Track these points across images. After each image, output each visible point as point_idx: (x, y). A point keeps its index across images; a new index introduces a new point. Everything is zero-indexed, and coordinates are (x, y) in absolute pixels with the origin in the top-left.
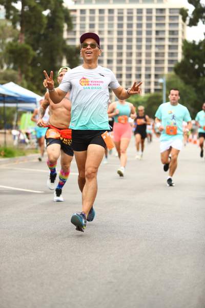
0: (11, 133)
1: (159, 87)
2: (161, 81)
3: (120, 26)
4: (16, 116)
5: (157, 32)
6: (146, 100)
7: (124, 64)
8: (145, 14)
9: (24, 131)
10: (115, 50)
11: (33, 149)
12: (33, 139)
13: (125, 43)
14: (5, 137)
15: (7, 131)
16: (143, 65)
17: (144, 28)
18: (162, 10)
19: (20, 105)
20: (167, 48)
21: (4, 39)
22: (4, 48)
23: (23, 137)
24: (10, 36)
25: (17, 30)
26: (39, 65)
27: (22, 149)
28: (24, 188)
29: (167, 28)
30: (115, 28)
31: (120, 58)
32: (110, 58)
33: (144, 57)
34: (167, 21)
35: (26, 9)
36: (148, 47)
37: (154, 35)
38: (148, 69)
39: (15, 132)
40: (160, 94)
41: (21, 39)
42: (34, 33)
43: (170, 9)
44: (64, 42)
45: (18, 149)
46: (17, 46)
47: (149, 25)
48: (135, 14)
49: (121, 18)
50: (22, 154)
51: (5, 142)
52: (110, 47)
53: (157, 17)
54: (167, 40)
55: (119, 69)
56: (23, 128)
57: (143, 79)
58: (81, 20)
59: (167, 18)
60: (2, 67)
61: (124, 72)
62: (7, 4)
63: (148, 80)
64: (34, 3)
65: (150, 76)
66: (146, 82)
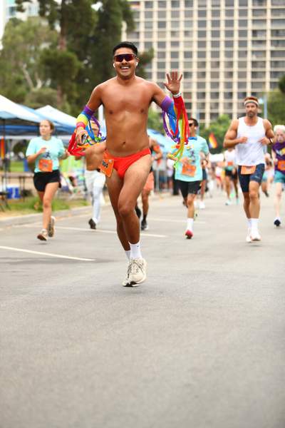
2: (261, 102)
3: (202, 24)
5: (255, 32)
7: (208, 79)
8: (236, 6)
9: (66, 175)
10: (195, 58)
11: (79, 199)
12: (79, 185)
13: (209, 48)
16: (235, 79)
17: (236, 27)
20: (268, 54)
21: (38, 44)
22: (38, 57)
23: (65, 182)
24: (46, 41)
25: (56, 31)
26: (87, 80)
27: (64, 200)
28: (67, 255)
29: (268, 26)
30: (195, 28)
31: (202, 70)
32: (188, 70)
33: (235, 69)
34: (269, 16)
35: (69, 1)
36: (243, 54)
37: (250, 37)
38: (241, 85)
41: (62, 44)
42: (79, 36)
45: (58, 199)
46: (55, 54)
47: (243, 23)
48: (223, 7)
49: (202, 13)
50: (64, 207)
52: (188, 55)
53: (254, 10)
54: (268, 43)
55: (201, 85)
56: (66, 171)
57: (235, 99)
58: (146, 17)
59: (269, 12)
60: (35, 84)
61: (208, 89)
63: (241, 101)
65: (244, 95)
66: (238, 103)
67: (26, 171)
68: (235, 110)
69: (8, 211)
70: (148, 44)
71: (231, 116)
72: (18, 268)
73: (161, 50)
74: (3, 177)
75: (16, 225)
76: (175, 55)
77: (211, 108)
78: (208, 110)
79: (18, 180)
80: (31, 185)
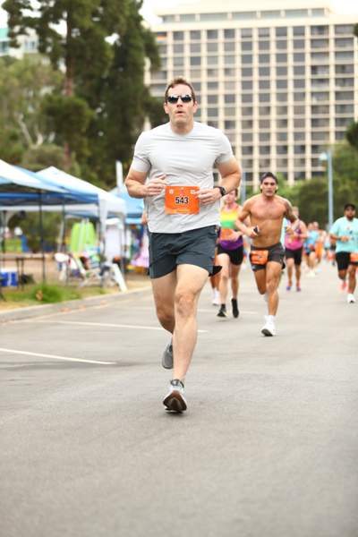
0: (53, 259)
1: (320, 169)
2: (323, 157)
3: (247, 59)
4: (61, 227)
5: (314, 69)
6: (297, 192)
7: (256, 129)
8: (290, 36)
9: (76, 255)
10: (239, 103)
11: (93, 286)
12: (94, 268)
13: (256, 90)
14: (44, 267)
15: (47, 256)
16: (291, 128)
17: (291, 62)
18: (322, 29)
19: (68, 208)
20: (332, 96)
21: (39, 89)
22: (38, 105)
23: (76, 265)
24: (48, 84)
25: (60, 72)
26: (101, 134)
27: (75, 287)
28: (80, 358)
29: (332, 61)
30: (238, 64)
31: (247, 118)
32: (230, 118)
33: (291, 115)
34: (332, 48)
35: (76, 33)
36: (300, 96)
37: (308, 75)
38: (298, 136)
39: (60, 257)
40: (322, 180)
41: (68, 87)
42: (91, 77)
43: (336, 26)
44: (146, 91)
45: (66, 286)
46: (60, 101)
47: (299, 57)
48: (273, 37)
49: (247, 46)
50: (74, 296)
51: (44, 276)
52: (230, 99)
53: (312, 41)
54: (332, 82)
55: (247, 137)
56: (76, 250)
57: (291, 154)
59: (332, 42)
60: (35, 140)
61: (256, 142)
62: (41, 26)
63: (299, 156)
64: (89, 22)
65: (303, 148)
66: (295, 160)
67: (25, 251)
68: (291, 168)
69: (3, 302)
71: (286, 176)
72: (17, 375)
75: (13, 320)
76: (212, 99)
77: (260, 166)
79: (15, 263)
80: (32, 268)
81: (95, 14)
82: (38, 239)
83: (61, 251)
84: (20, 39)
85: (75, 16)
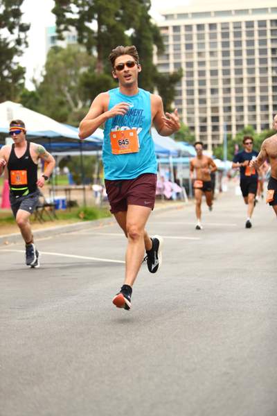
0: (91, 189)
3: (226, 44)
4: (96, 166)
5: (274, 51)
7: (233, 94)
8: (256, 28)
10: (220, 76)
13: (232, 66)
14: (84, 194)
15: (87, 187)
16: (258, 93)
17: (257, 46)
21: (78, 69)
22: (78, 80)
24: (85, 65)
25: (94, 56)
28: (111, 259)
30: (220, 48)
31: (227, 86)
32: (215, 87)
33: (258, 84)
35: (104, 28)
36: (264, 70)
37: (269, 55)
38: (264, 98)
39: (96, 187)
41: (99, 67)
44: (154, 68)
45: (101, 208)
46: (94, 77)
47: (263, 42)
48: (244, 28)
49: (225, 35)
50: (106, 215)
51: (85, 201)
52: (214, 73)
53: (272, 30)
55: (227, 100)
58: (174, 40)
60: (76, 105)
61: (233, 103)
62: (79, 25)
63: (264, 113)
64: (113, 21)
65: (267, 107)
66: (261, 115)
67: (71, 184)
68: (259, 122)
69: (56, 220)
70: (177, 65)
71: (255, 127)
73: (189, 69)
74: (50, 190)
75: (63, 233)
76: (202, 73)
77: (237, 120)
78: (234, 122)
79: (64, 192)
80: (76, 196)
81: (117, 15)
82: (80, 175)
83: (97, 183)
84: (65, 34)
85: (103, 17)
